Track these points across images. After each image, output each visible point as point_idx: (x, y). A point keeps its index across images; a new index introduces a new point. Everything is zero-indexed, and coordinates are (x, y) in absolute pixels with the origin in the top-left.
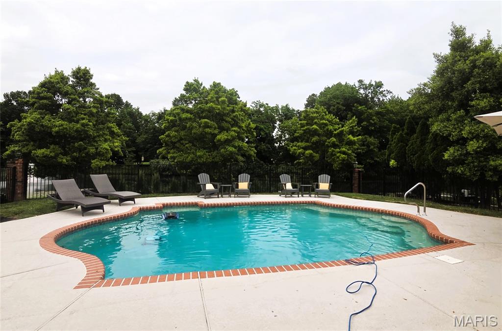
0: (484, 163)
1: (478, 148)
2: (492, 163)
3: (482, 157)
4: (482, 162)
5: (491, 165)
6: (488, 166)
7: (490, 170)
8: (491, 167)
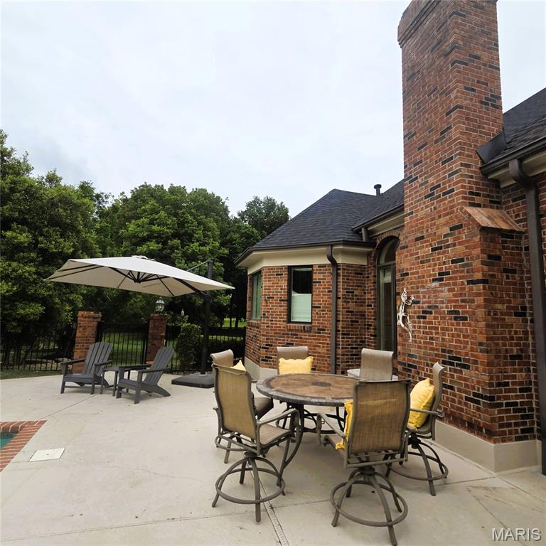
0: (10, 311)
1: (7, 292)
2: (22, 311)
3: (7, 304)
4: (7, 310)
5: (19, 314)
6: (14, 314)
7: (14, 319)
8: (17, 316)
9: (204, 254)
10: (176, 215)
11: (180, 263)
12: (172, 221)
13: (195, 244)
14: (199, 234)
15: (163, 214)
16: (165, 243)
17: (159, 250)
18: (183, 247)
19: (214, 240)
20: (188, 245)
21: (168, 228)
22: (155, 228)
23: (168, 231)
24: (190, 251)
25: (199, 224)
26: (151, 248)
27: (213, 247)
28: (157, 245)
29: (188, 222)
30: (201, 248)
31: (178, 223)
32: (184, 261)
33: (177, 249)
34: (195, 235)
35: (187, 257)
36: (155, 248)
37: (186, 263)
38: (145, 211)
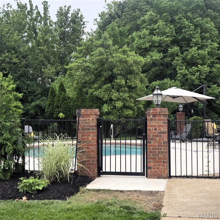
8: (124, 115)
9: (203, 58)
10: (172, 22)
11: (181, 69)
12: (170, 29)
13: (194, 48)
14: (197, 38)
15: (161, 23)
16: (165, 51)
17: (161, 59)
18: (182, 53)
19: (212, 41)
20: (187, 50)
21: (167, 37)
22: (156, 38)
23: (167, 39)
24: (189, 57)
25: (196, 26)
26: (154, 58)
27: (212, 49)
28: (159, 55)
29: (185, 27)
30: (200, 52)
31: (175, 29)
32: (184, 67)
33: (177, 56)
34: (193, 40)
35: (187, 62)
36: (158, 58)
37: (186, 68)
38: (144, 21)
